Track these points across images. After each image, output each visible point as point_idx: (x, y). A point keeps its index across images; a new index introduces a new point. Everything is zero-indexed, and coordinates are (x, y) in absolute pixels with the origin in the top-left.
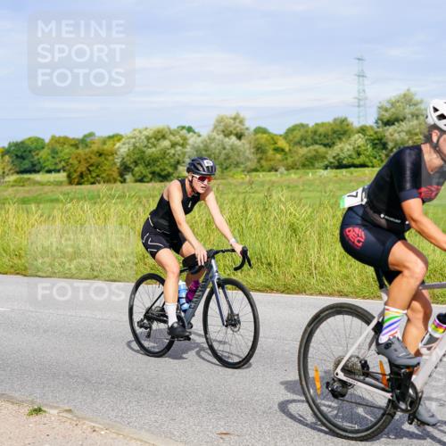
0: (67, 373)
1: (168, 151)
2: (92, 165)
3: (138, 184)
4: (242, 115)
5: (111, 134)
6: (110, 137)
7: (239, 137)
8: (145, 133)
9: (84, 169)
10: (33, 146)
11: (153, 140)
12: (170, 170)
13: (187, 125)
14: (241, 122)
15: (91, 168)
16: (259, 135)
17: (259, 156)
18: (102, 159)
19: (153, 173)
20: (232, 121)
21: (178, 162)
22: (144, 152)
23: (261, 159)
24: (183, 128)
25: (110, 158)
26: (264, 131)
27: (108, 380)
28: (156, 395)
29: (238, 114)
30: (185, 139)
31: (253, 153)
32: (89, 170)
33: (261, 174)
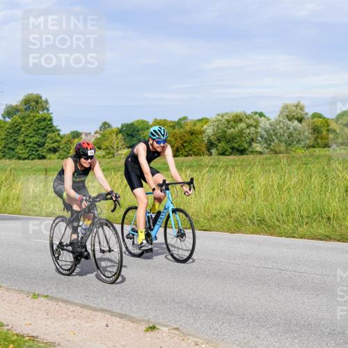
0: (173, 300)
1: (244, 131)
2: (185, 142)
3: (221, 157)
4: (302, 104)
5: (200, 118)
6: (199, 120)
7: (300, 120)
8: (226, 117)
9: (179, 145)
10: (140, 127)
11: (232, 123)
12: (246, 146)
13: (259, 111)
14: (302, 109)
15: (185, 145)
16: (316, 119)
17: (315, 135)
18: (194, 137)
19: (233, 148)
20: (295, 108)
21: (252, 140)
22: (225, 132)
23: (317, 137)
24: (256, 113)
25: (200, 136)
26: (320, 116)
27: (205, 306)
28: (244, 318)
29: (299, 103)
30: (257, 122)
31: (311, 133)
32: (183, 145)
33: (317, 150)
